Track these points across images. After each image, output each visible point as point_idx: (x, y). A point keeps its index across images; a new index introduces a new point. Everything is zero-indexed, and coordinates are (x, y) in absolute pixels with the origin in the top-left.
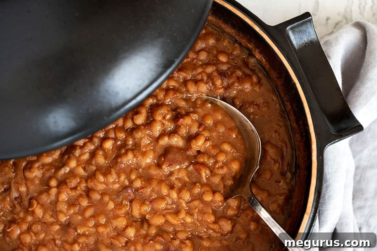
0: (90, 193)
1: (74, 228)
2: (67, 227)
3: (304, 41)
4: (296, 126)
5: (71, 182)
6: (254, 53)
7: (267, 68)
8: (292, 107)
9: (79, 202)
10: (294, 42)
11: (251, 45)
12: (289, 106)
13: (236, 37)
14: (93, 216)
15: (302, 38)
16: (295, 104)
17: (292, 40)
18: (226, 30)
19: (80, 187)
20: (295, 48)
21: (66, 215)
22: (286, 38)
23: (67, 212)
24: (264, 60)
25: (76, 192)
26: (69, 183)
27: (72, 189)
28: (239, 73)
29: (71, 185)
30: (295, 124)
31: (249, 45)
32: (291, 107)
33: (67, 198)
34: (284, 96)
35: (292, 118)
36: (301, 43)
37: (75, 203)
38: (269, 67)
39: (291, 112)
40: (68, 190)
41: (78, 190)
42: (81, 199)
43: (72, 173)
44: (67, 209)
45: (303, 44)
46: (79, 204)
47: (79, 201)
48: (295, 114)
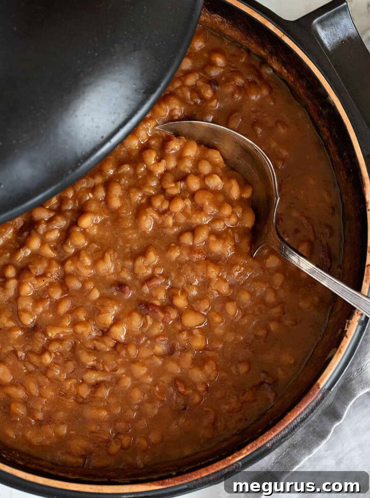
0: (66, 280)
1: (43, 332)
2: (32, 331)
3: (339, 39)
4: (338, 159)
5: (35, 268)
6: (270, 61)
7: (289, 82)
8: (331, 133)
9: (49, 295)
10: (326, 42)
11: (264, 51)
12: (327, 134)
13: (243, 41)
14: (70, 312)
15: (336, 35)
16: (334, 129)
17: (322, 38)
18: (228, 33)
19: (50, 273)
20: (328, 49)
21: (32, 316)
22: (313, 36)
23: (33, 310)
24: (285, 71)
25: (44, 281)
26: (33, 270)
27: (37, 277)
28: (239, 81)
29: (37, 272)
30: (337, 157)
31: (261, 52)
32: (329, 133)
33: (32, 292)
34: (318, 118)
35: (333, 148)
36: (334, 41)
37: (44, 297)
38: (293, 80)
39: (330, 141)
40: (32, 278)
41: (48, 277)
42: (52, 289)
43: (36, 256)
44: (32, 306)
45: (338, 42)
46: (50, 297)
47: (50, 293)
48: (336, 143)
